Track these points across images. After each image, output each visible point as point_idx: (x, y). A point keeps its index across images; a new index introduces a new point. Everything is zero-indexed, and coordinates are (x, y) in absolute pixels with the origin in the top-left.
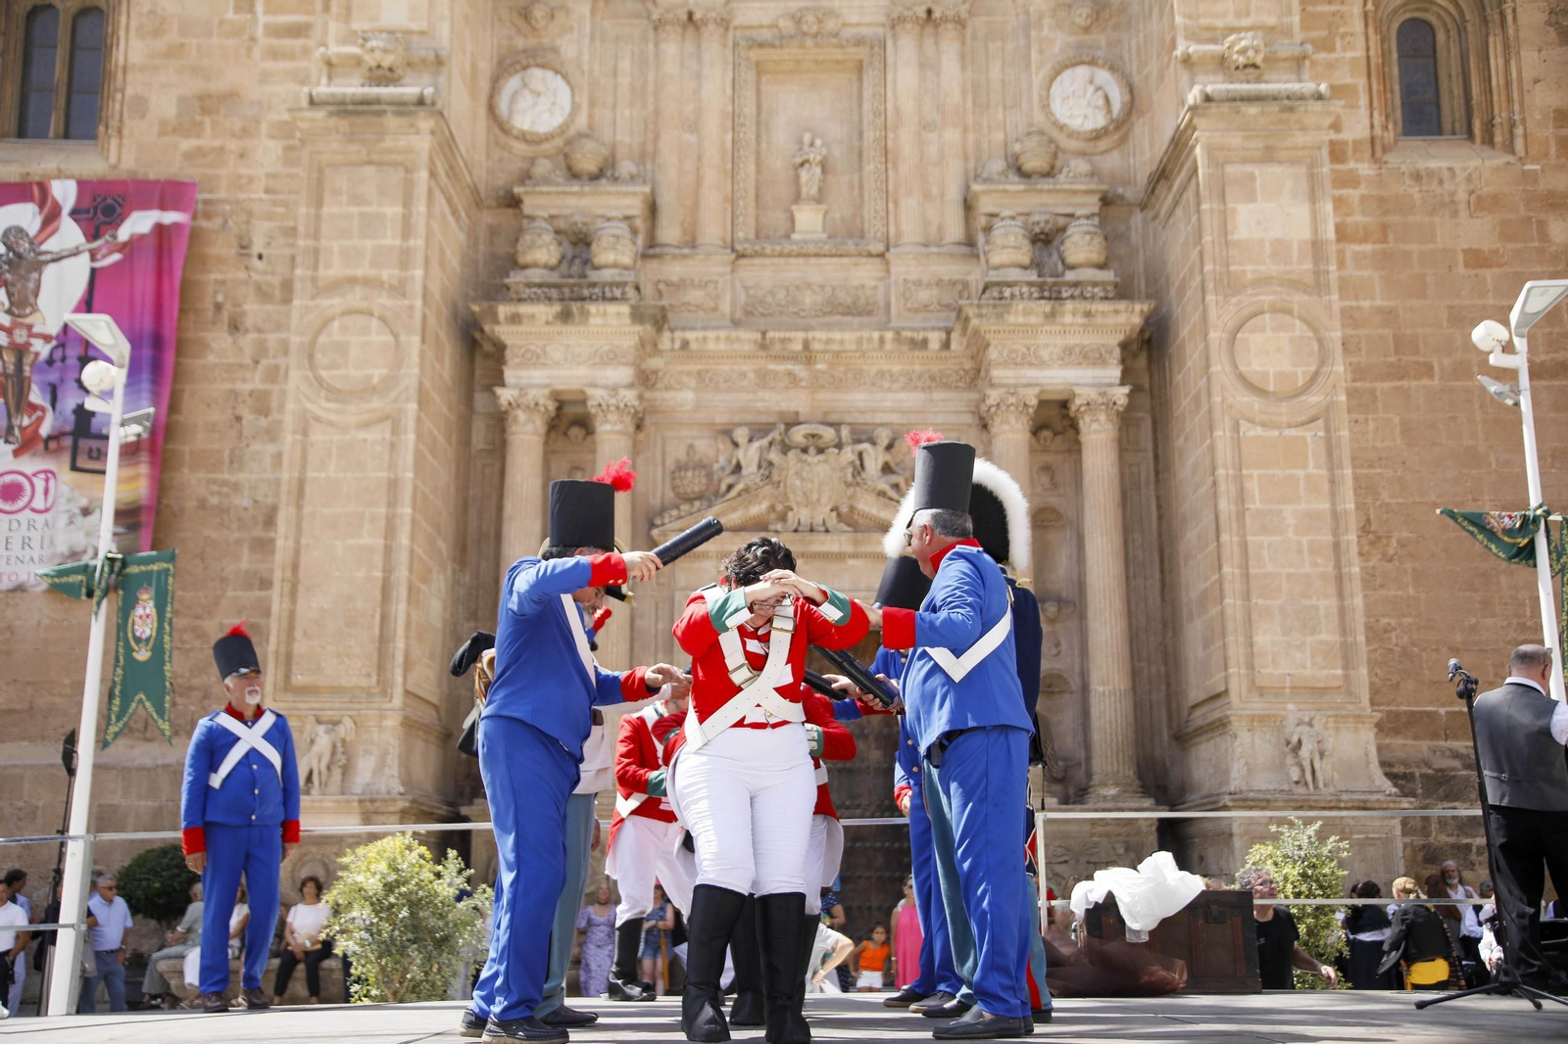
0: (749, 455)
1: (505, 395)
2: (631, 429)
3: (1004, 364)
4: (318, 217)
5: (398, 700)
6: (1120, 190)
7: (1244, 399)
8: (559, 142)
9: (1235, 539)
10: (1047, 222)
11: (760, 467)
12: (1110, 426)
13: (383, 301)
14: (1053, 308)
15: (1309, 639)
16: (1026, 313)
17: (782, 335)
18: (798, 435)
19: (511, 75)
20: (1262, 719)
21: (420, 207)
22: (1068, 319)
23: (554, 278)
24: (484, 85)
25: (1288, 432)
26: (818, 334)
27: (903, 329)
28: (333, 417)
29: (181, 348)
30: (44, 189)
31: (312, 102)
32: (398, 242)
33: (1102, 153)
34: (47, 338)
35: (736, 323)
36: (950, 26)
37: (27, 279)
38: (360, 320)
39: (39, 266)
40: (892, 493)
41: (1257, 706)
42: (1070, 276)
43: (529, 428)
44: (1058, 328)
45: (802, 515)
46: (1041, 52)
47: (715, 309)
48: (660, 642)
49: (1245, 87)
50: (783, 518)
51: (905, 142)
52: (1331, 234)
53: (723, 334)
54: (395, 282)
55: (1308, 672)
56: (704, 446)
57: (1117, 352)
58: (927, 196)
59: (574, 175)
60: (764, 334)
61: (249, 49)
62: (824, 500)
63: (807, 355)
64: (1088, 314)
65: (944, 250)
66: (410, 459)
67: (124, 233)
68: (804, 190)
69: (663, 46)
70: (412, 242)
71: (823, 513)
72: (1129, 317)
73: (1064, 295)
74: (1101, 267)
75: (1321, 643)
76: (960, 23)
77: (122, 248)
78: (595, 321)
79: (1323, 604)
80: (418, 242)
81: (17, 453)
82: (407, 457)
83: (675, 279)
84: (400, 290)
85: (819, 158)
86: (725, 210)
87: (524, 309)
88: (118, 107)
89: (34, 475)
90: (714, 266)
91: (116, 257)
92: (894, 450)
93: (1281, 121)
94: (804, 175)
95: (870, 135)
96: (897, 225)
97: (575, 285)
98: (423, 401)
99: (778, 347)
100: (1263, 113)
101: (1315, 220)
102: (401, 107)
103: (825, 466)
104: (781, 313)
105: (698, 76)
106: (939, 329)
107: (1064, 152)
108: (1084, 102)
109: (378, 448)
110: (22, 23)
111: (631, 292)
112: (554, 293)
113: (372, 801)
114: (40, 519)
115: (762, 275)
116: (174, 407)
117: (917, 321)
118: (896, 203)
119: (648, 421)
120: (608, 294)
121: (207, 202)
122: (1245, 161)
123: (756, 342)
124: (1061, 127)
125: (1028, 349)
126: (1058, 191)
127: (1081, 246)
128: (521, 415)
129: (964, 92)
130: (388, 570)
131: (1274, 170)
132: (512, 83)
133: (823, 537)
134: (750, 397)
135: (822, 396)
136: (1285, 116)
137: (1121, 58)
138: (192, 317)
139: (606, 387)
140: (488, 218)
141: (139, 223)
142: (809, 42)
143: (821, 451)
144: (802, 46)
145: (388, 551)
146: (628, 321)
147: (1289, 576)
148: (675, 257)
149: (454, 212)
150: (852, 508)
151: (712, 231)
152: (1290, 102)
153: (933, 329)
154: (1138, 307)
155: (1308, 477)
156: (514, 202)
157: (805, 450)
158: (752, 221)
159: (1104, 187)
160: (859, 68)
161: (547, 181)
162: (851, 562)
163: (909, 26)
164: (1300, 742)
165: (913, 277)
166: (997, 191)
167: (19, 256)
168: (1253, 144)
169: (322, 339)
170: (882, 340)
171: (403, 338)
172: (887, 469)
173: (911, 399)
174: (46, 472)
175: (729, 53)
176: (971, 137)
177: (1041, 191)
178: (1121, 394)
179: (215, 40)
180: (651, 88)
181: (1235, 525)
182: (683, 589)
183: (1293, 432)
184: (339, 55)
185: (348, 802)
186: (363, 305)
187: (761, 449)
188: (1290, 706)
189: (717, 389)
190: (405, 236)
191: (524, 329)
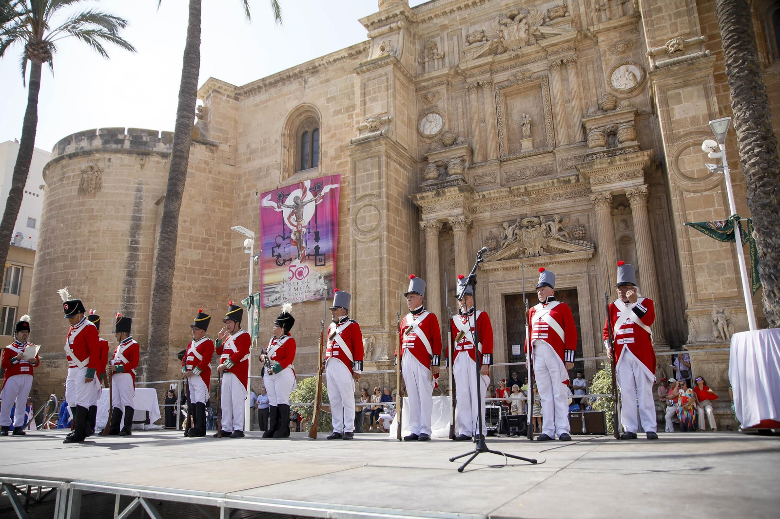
0: (509, 232)
1: (422, 224)
2: (465, 229)
3: (596, 184)
4: (355, 177)
5: (387, 329)
6: (644, 109)
7: (684, 183)
8: (439, 136)
9: (685, 240)
10: (613, 127)
11: (513, 235)
12: (641, 201)
13: (375, 200)
14: (611, 160)
15: (721, 277)
16: (601, 164)
17: (516, 187)
18: (525, 222)
19: (423, 118)
20: (701, 312)
21: (384, 168)
22: (618, 163)
23: (436, 182)
24: (414, 123)
25: (704, 193)
26: (529, 185)
27: (560, 177)
28: (363, 240)
29: (339, 224)
30: (303, 183)
31: (351, 143)
32: (378, 181)
33: (635, 96)
34: (305, 227)
35: (502, 186)
36: (570, 64)
37: (299, 211)
38: (368, 208)
39: (303, 206)
40: (562, 239)
41: (699, 307)
42: (620, 146)
43: (432, 233)
44: (615, 167)
45: (530, 251)
46: (606, 64)
47: (495, 182)
48: (485, 301)
49: (676, 59)
50: (524, 253)
51: (558, 109)
52: (717, 110)
53: (496, 191)
54: (378, 194)
55: (721, 291)
56: (495, 231)
57: (642, 172)
58: (569, 127)
59: (445, 146)
60: (510, 188)
61: (352, 129)
62: (537, 244)
63: (527, 193)
64: (626, 160)
65: (576, 145)
66: (385, 250)
67: (323, 193)
68: (524, 134)
69: (471, 96)
71: (538, 249)
72: (644, 157)
73: (617, 154)
74: (632, 140)
75: (726, 278)
76: (574, 62)
77: (322, 197)
78: (447, 194)
79: (726, 262)
80: (383, 180)
81: (301, 262)
82: (384, 250)
83: (480, 174)
84: (379, 196)
85: (528, 121)
86: (497, 146)
87: (425, 194)
88: (320, 156)
90: (494, 167)
91: (322, 200)
92: (563, 222)
93: (689, 69)
94: (524, 129)
95: (545, 109)
96: (558, 140)
97: (442, 183)
98: (389, 229)
99: (516, 192)
100: (680, 68)
101: (709, 105)
102: (376, 139)
103: (536, 232)
104: (519, 179)
105: (483, 103)
106: (574, 175)
107: (620, 99)
108: (625, 79)
109: (376, 248)
110: (300, 138)
111: (461, 182)
112: (435, 187)
113: (379, 362)
115: (511, 167)
116: (339, 243)
117: (568, 173)
118: (557, 132)
119: (475, 225)
120: (453, 184)
121: (344, 178)
122: (676, 88)
123: (508, 191)
124: (617, 91)
125: (605, 177)
126: (617, 114)
127: (625, 133)
128: (429, 230)
129: (579, 85)
130: (381, 287)
131: (689, 89)
132: (424, 120)
133: (538, 258)
134: (509, 211)
135: (534, 207)
136: (690, 67)
137: (639, 59)
138: (342, 214)
139: (454, 216)
140: (420, 166)
141: (326, 189)
142: (520, 82)
143: (533, 227)
144: (518, 84)
145: (381, 281)
146: (458, 192)
147: (710, 252)
148: (479, 166)
149: (403, 167)
150: (548, 246)
151: (492, 155)
152: (692, 62)
153: (571, 176)
154: (646, 153)
155: (714, 210)
156: (426, 159)
157: (527, 227)
158: (506, 148)
159: (635, 109)
160: (540, 87)
161: (435, 150)
162: (550, 266)
163: (555, 68)
164: (718, 320)
165: (564, 158)
166: (592, 120)
167: (298, 205)
168: (678, 81)
169: (359, 216)
170: (553, 183)
171: (381, 211)
172: (560, 230)
173: (568, 202)
174: (308, 266)
175: (493, 93)
176: (583, 102)
177: (609, 116)
178: (644, 188)
179: (343, 129)
180: (468, 112)
181: (684, 234)
182: (492, 282)
183: (707, 193)
184: (362, 127)
185: (372, 363)
186: (369, 203)
187: (514, 230)
188: (714, 306)
189: (497, 210)
190: (380, 179)
191: (426, 201)
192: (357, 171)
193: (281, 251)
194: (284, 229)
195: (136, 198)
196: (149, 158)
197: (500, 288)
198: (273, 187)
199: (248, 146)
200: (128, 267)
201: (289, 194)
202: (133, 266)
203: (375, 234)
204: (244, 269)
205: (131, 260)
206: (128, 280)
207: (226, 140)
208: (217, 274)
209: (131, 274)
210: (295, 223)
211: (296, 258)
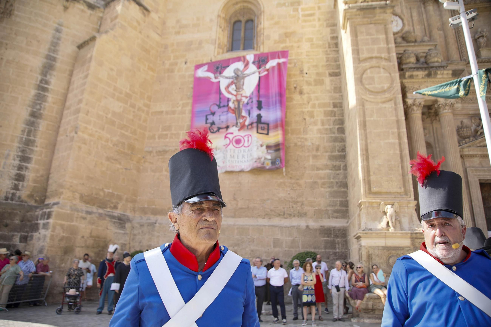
1: (408, 101)
5: (413, 197)
8: (401, 34)
13: (384, 63)
21: (391, 35)
30: (244, 57)
32: (385, 46)
34: (246, 97)
37: (240, 81)
38: (377, 69)
39: (244, 78)
43: (418, 112)
54: (386, 57)
56: (466, 121)
59: (408, 41)
67: (268, 66)
68: (482, 45)
69: (427, 8)
70: (390, 46)
77: (268, 70)
80: (392, 45)
81: (239, 130)
82: (402, 112)
84: (389, 60)
85: (486, 35)
87: (415, 73)
88: (262, 38)
89: (245, 136)
91: (266, 73)
94: (481, 40)
109: (391, 110)
110: (233, 24)
114: (247, 149)
116: (286, 115)
128: (415, 108)
138: (289, 91)
141: (272, 63)
146: (450, 76)
151: (455, 56)
169: (364, 76)
171: (392, 75)
174: (248, 135)
179: (288, 19)
180: (425, 20)
182: (469, 167)
186: (377, 65)
189: (469, 103)
190: (388, 44)
191: (413, 80)
192: (359, 34)
193: (216, 118)
194: (220, 98)
195: (54, 37)
196: (74, 3)
197: (478, 173)
198: (206, 60)
199: (178, 21)
200: (33, 107)
201: (228, 66)
202: (38, 107)
203: (387, 95)
204: (165, 133)
205: (38, 100)
206: (30, 121)
207: (157, 11)
208: (134, 132)
209: (35, 115)
210: (235, 93)
211: (233, 126)
